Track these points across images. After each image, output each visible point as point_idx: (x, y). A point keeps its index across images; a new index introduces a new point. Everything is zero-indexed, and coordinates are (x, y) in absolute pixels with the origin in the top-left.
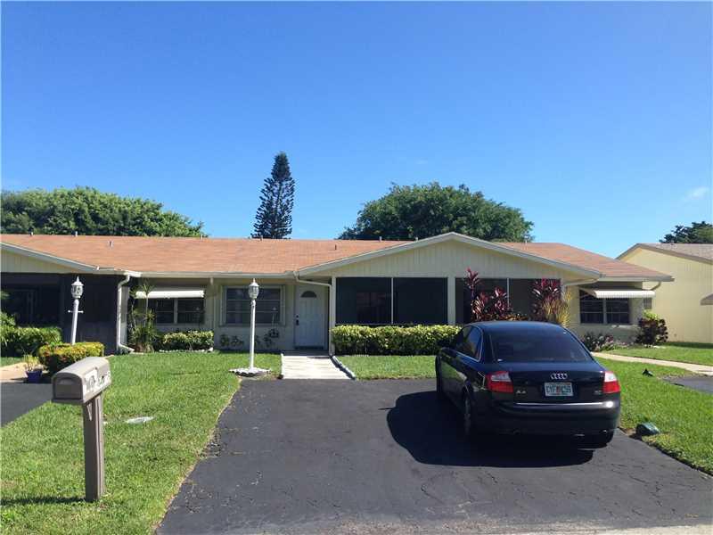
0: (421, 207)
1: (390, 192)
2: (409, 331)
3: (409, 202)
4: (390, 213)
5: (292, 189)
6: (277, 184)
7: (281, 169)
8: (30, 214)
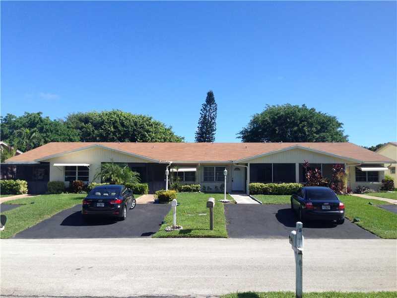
0: (283, 117)
1: (265, 109)
2: (280, 185)
3: (276, 115)
4: (267, 121)
5: (216, 109)
6: (209, 106)
7: (210, 99)
8: (92, 123)
